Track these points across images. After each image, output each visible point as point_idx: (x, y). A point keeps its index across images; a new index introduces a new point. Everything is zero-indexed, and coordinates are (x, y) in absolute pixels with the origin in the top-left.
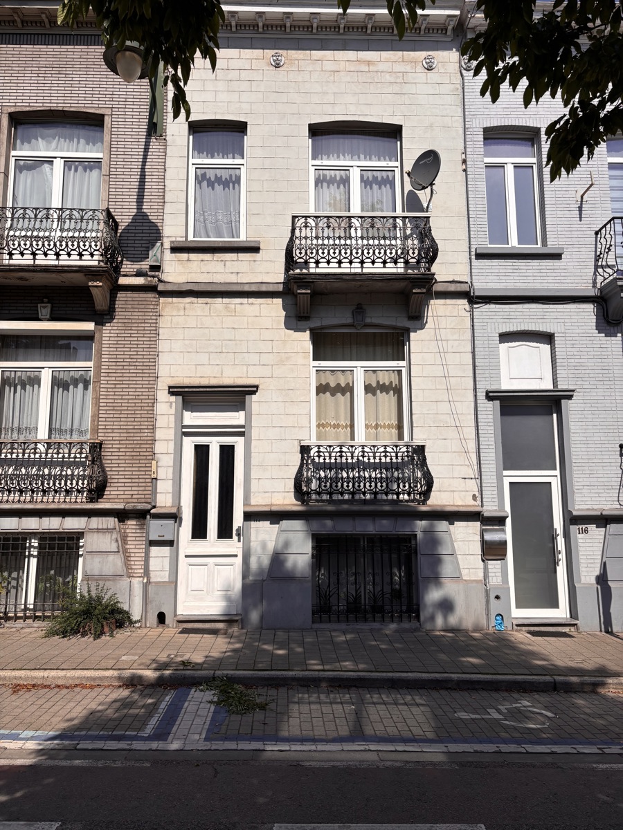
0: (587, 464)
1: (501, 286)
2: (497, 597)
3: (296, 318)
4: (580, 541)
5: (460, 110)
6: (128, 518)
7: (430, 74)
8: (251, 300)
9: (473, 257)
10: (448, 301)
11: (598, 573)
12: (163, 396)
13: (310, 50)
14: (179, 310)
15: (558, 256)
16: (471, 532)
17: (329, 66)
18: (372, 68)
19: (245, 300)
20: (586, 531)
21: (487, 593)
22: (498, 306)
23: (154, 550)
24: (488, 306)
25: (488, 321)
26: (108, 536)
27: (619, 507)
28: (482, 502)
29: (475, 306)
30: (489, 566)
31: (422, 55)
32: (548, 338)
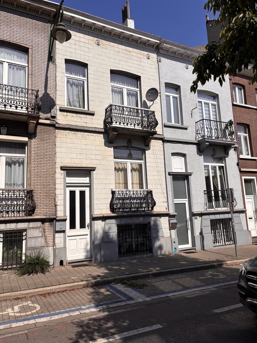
0: (196, 197)
1: (172, 137)
2: (174, 242)
3: (109, 142)
4: (195, 222)
5: (158, 75)
6: (45, 222)
7: (149, 60)
8: (92, 134)
9: (163, 126)
10: (157, 141)
11: (200, 232)
12: (58, 170)
13: (110, 42)
14: (64, 135)
15: (186, 129)
16: (166, 220)
17: (116, 49)
18: (130, 54)
19: (89, 134)
20: (196, 218)
21: (172, 241)
22: (171, 144)
23: (57, 235)
24: (168, 143)
25: (168, 148)
26: (38, 230)
27: (204, 210)
28: (169, 210)
29: (164, 143)
30: (171, 232)
31: (146, 53)
32: (184, 155)
